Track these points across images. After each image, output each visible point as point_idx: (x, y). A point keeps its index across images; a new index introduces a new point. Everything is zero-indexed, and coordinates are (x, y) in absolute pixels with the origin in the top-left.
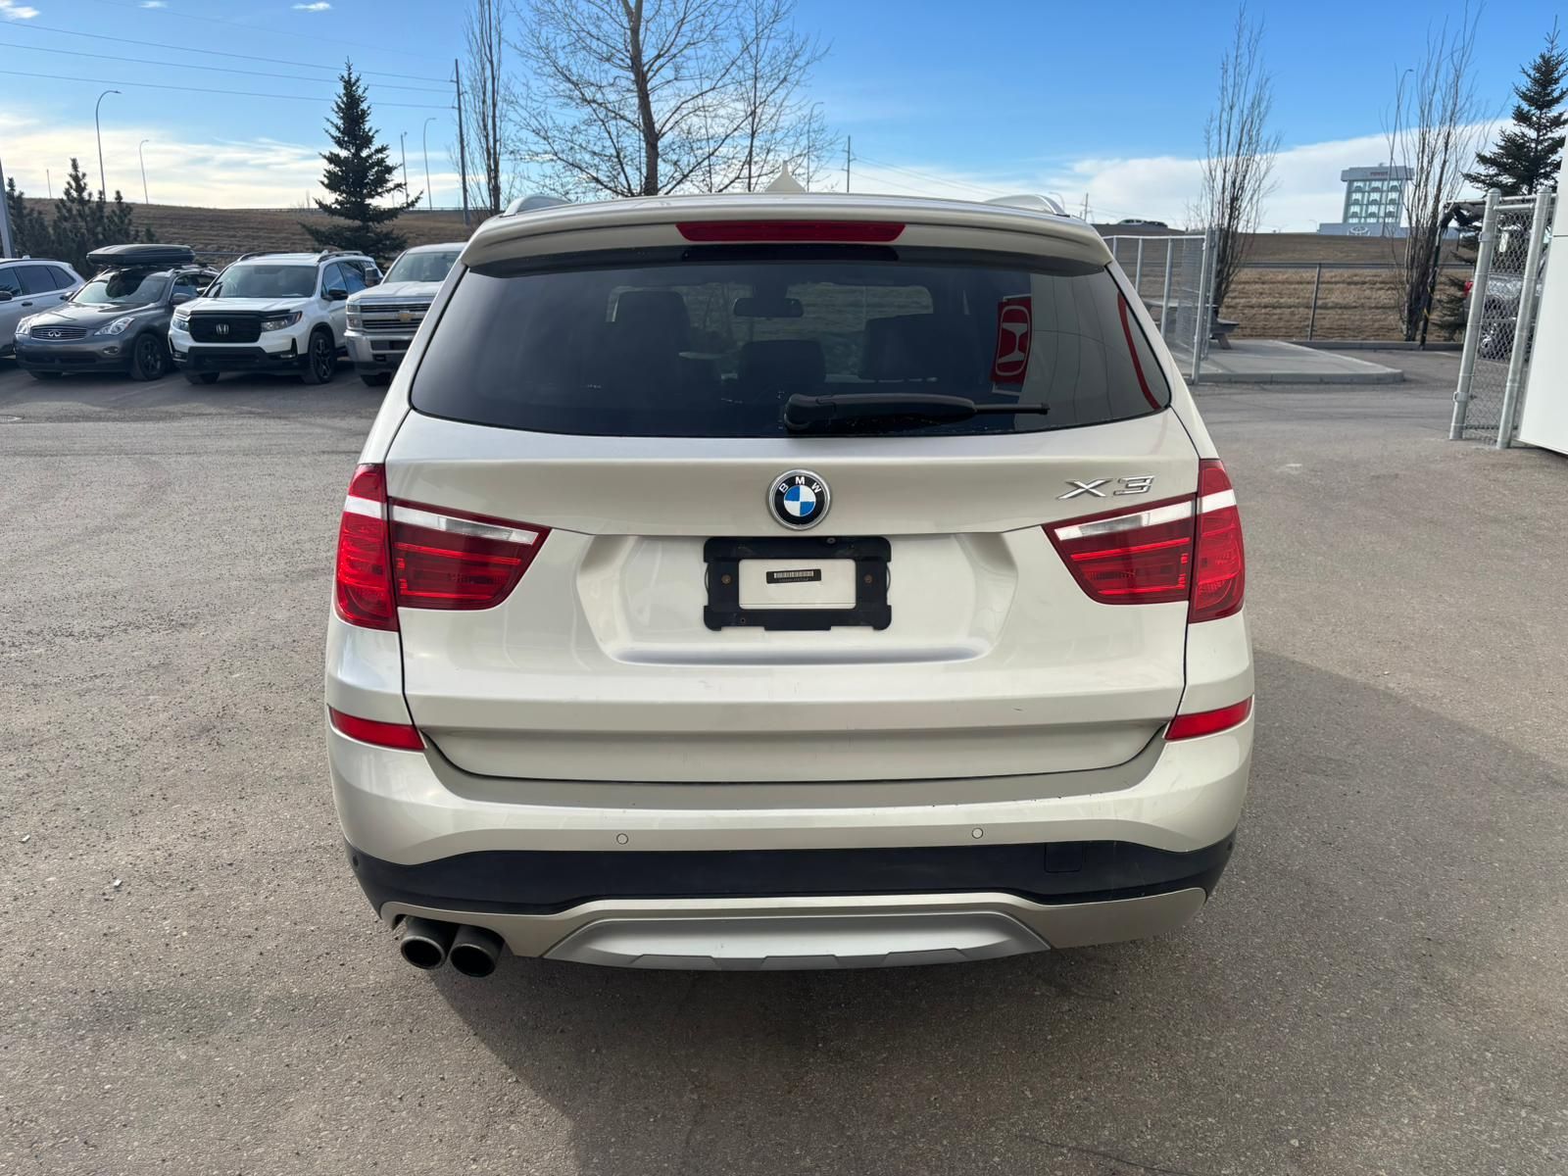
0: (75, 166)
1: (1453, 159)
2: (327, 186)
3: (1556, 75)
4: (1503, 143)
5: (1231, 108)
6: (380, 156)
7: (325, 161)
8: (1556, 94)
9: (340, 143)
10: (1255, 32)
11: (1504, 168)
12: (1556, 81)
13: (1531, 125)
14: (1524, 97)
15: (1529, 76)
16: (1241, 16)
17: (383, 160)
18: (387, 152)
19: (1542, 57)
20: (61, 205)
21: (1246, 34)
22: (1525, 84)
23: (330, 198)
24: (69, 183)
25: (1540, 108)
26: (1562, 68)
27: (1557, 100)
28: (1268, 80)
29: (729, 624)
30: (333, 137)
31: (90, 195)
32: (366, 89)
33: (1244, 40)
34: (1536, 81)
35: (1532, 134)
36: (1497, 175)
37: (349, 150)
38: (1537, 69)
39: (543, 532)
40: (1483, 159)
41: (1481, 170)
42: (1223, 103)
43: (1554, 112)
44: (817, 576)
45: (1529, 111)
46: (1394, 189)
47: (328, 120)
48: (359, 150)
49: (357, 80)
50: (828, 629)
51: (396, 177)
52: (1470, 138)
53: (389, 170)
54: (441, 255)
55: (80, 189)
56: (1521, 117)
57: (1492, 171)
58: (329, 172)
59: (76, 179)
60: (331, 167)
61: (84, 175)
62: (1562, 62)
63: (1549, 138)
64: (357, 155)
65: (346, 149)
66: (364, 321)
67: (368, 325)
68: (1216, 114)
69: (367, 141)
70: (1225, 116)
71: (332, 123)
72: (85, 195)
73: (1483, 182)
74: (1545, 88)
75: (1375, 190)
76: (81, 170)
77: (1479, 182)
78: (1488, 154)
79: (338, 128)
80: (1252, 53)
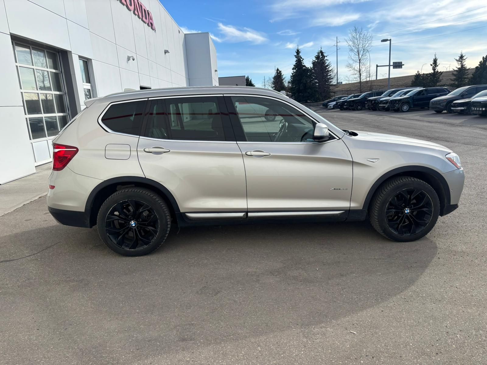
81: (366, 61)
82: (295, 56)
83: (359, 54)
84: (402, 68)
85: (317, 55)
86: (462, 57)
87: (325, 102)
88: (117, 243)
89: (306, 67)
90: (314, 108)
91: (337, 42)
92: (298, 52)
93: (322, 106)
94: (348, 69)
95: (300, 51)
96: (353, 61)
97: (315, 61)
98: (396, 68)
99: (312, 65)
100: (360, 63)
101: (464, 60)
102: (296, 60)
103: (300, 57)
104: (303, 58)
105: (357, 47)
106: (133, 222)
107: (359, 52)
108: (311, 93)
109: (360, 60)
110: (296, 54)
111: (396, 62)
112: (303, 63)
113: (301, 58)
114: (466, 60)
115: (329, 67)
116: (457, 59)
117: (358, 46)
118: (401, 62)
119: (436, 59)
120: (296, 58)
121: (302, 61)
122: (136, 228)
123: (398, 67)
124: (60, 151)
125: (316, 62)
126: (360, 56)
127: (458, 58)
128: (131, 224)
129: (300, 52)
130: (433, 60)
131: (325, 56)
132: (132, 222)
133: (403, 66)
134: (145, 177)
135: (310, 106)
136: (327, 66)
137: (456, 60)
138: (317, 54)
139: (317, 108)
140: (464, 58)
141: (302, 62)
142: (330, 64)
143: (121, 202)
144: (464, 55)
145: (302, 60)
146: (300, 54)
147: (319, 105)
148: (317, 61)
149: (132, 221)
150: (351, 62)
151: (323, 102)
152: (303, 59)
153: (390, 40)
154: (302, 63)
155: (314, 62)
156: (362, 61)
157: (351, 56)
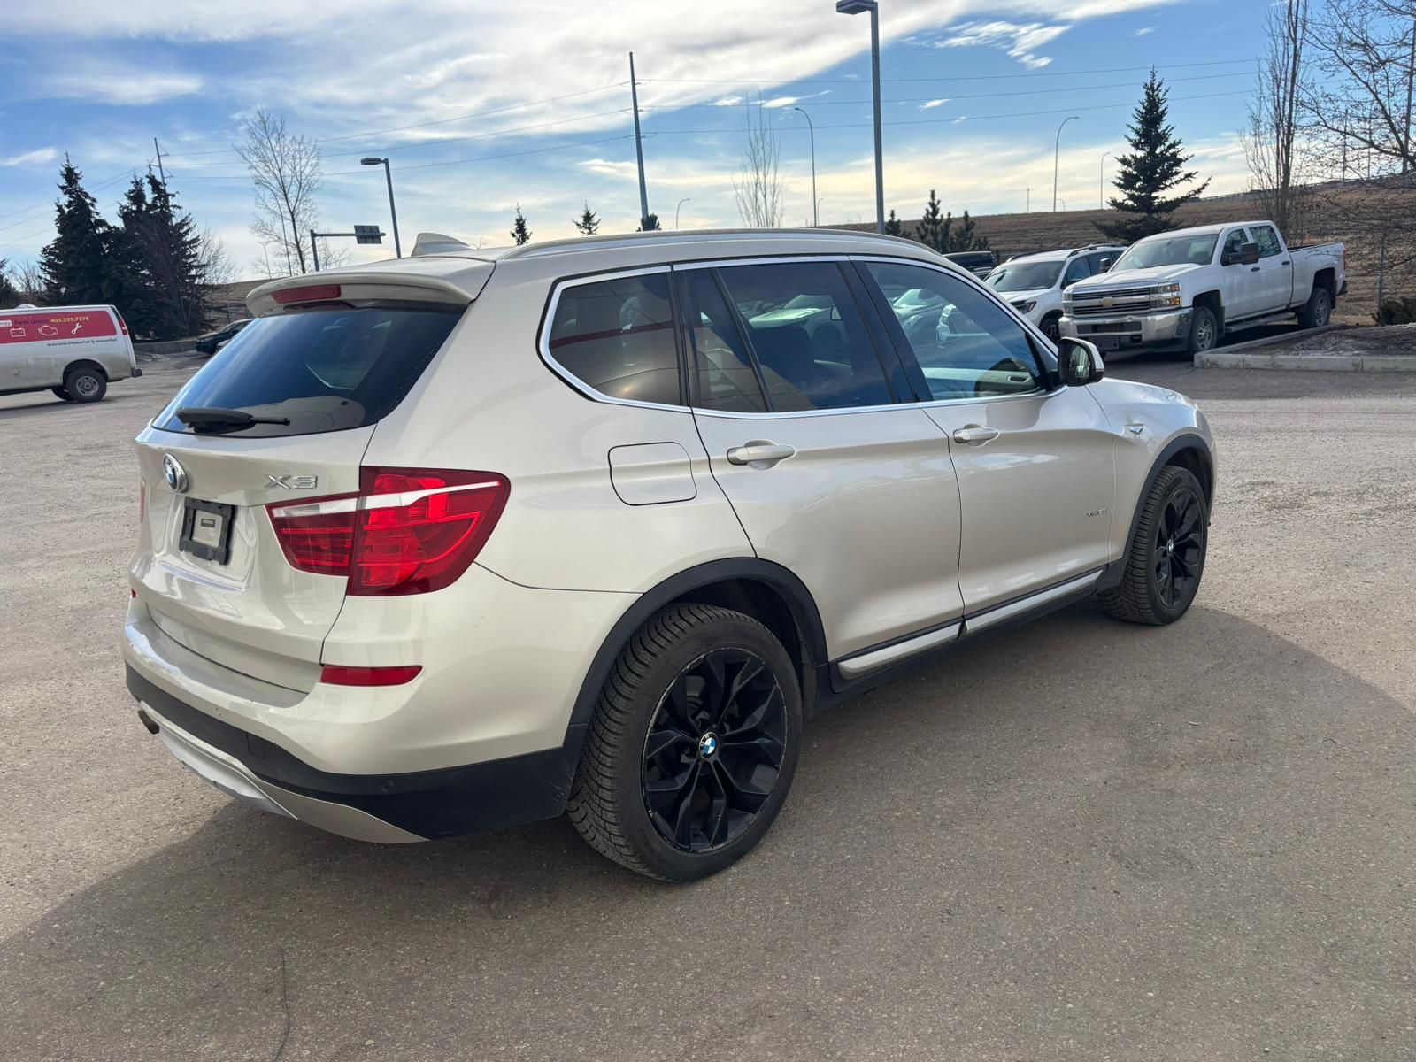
0: (933, 196)
2: (1119, 185)
6: (1172, 151)
7: (1120, 164)
9: (1136, 145)
17: (1174, 155)
18: (1179, 147)
20: (921, 227)
23: (1121, 196)
24: (927, 210)
30: (1131, 141)
31: (942, 216)
32: (1167, 91)
37: (1144, 150)
47: (1129, 126)
48: (1153, 148)
49: (1159, 86)
51: (1184, 169)
53: (1178, 162)
54: (1168, 241)
55: (935, 211)
58: (1124, 173)
59: (932, 205)
60: (1125, 168)
61: (939, 202)
64: (1152, 153)
65: (1141, 149)
66: (1074, 308)
67: (1077, 311)
69: (1162, 138)
71: (1132, 128)
72: (938, 217)
76: (936, 198)
79: (1137, 132)
81: (312, 217)
82: (63, 188)
83: (286, 195)
84: (380, 242)
85: (133, 191)
86: (588, 218)
87: (203, 338)
88: (677, 839)
89: (109, 227)
90: (168, 359)
91: (159, 156)
92: (71, 176)
93: (194, 352)
94: (262, 240)
95: (77, 171)
96: (273, 215)
97: (128, 208)
98: (366, 242)
99: (121, 220)
100: (294, 221)
101: (596, 224)
102: (70, 202)
103: (81, 191)
104: (91, 196)
105: (277, 172)
106: (710, 736)
107: (286, 189)
108: (145, 311)
109: (292, 213)
110: (63, 182)
111: (363, 227)
112: (98, 214)
113: (87, 196)
114: (599, 225)
115: (185, 228)
116: (579, 223)
117: (280, 170)
118: (377, 227)
119: (521, 219)
120: (65, 193)
121: (92, 205)
122: (718, 759)
123: (371, 240)
124: (426, 498)
125: (133, 211)
126: (292, 201)
127: (581, 221)
128: (702, 748)
129: (76, 175)
130: (515, 222)
131: (169, 195)
132: (705, 740)
133: (382, 238)
134: (754, 556)
135: (152, 352)
136: (181, 225)
137: (578, 225)
138: (132, 187)
139: (177, 357)
140: (595, 220)
141: (91, 208)
142: (189, 220)
143: (688, 667)
144: (592, 213)
145: (88, 201)
146: (81, 184)
147: (182, 349)
148: (134, 208)
149: (706, 735)
150: (268, 219)
151: (195, 339)
152: (94, 200)
153: (386, 162)
154: (91, 211)
155: (125, 210)
156: (301, 216)
157: (263, 201)
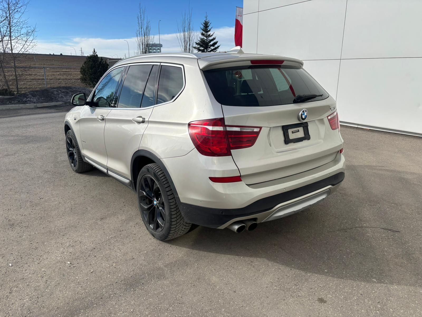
1: (191, 44)
3: (208, 25)
4: (200, 40)
5: (141, 28)
8: (209, 30)
10: (144, 9)
11: (201, 46)
12: (208, 27)
13: (205, 36)
14: (203, 30)
15: (203, 25)
16: (140, 5)
19: (205, 21)
21: (142, 10)
22: (202, 27)
25: (206, 32)
26: (209, 24)
27: (209, 31)
28: (149, 22)
29: (289, 143)
33: (142, 11)
34: (204, 26)
35: (206, 38)
36: (200, 47)
38: (204, 24)
39: (261, 128)
40: (197, 44)
41: (197, 46)
42: (139, 27)
43: (209, 33)
44: (298, 131)
45: (204, 33)
46: (158, 49)
50: (303, 141)
52: (194, 39)
56: (203, 34)
57: (199, 46)
62: (209, 23)
63: (209, 39)
68: (138, 29)
70: (140, 30)
73: (197, 49)
74: (206, 28)
75: (154, 49)
77: (196, 49)
78: (198, 43)
80: (144, 14)
